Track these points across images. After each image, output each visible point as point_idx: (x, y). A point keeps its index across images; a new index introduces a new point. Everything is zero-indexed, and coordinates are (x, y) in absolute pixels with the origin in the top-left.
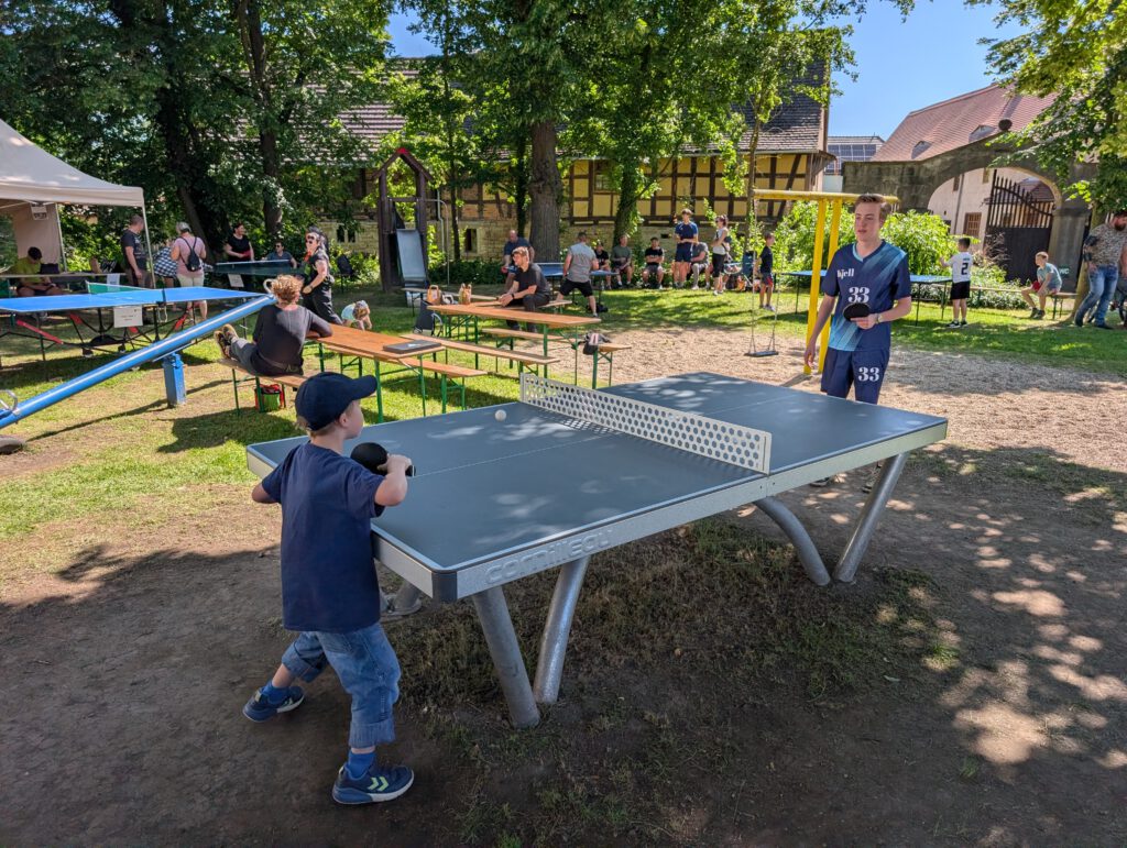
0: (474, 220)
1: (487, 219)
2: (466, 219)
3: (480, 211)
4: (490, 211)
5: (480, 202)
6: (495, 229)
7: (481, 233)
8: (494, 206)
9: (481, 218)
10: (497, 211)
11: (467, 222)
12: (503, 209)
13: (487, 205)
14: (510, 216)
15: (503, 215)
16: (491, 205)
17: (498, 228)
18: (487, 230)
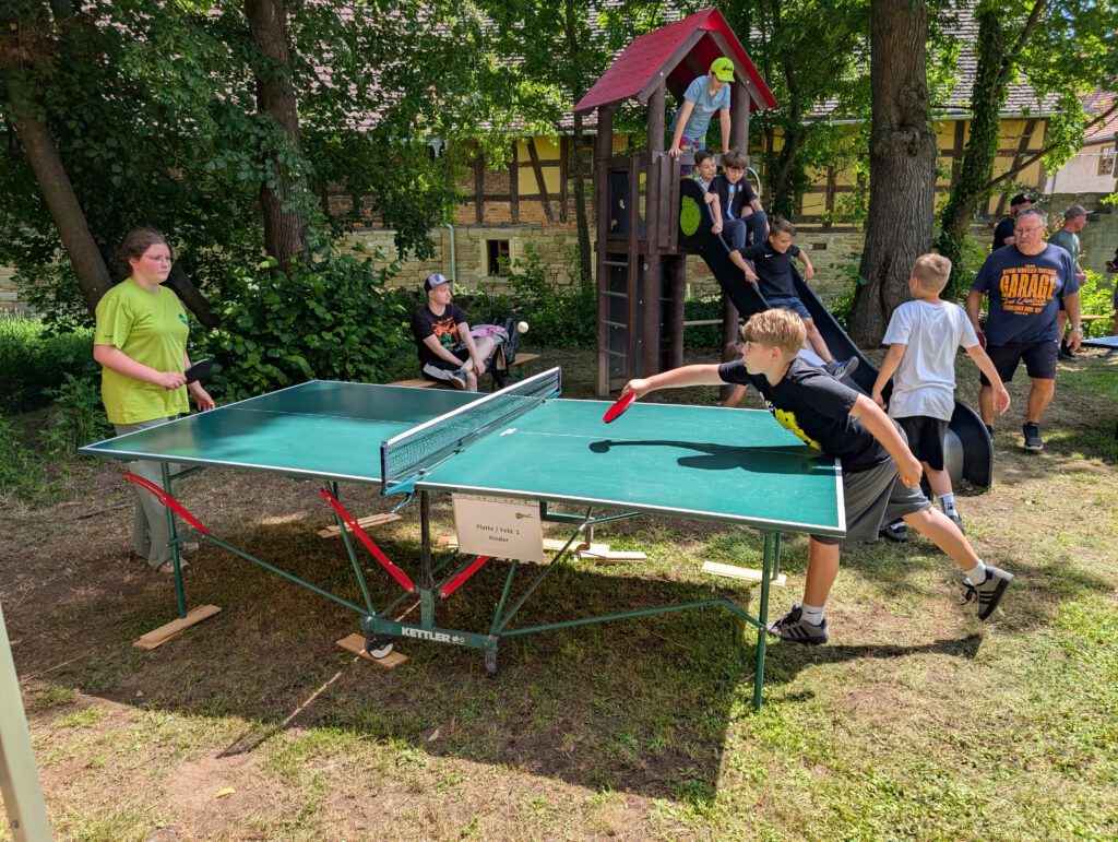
0: (503, 225)
1: (525, 224)
2: (489, 226)
3: (514, 211)
4: (532, 211)
5: (514, 198)
6: (538, 240)
7: (516, 249)
8: (537, 205)
9: (515, 223)
10: (542, 212)
11: (493, 230)
12: (553, 209)
13: (527, 202)
14: (563, 218)
15: (552, 218)
16: (533, 202)
17: (544, 240)
18: (527, 242)
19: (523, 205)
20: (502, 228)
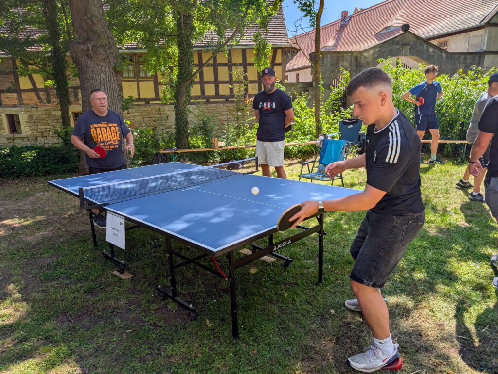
1: (27, 105)
2: (6, 106)
3: (20, 98)
4: (30, 98)
5: (18, 91)
6: (36, 113)
7: (23, 117)
8: (33, 94)
9: (21, 104)
10: (36, 98)
11: (8, 109)
12: (42, 96)
13: (26, 93)
14: (49, 101)
15: (42, 101)
16: (29, 93)
17: (39, 113)
18: (29, 114)
19: (24, 95)
20: (14, 107)
